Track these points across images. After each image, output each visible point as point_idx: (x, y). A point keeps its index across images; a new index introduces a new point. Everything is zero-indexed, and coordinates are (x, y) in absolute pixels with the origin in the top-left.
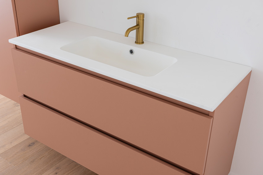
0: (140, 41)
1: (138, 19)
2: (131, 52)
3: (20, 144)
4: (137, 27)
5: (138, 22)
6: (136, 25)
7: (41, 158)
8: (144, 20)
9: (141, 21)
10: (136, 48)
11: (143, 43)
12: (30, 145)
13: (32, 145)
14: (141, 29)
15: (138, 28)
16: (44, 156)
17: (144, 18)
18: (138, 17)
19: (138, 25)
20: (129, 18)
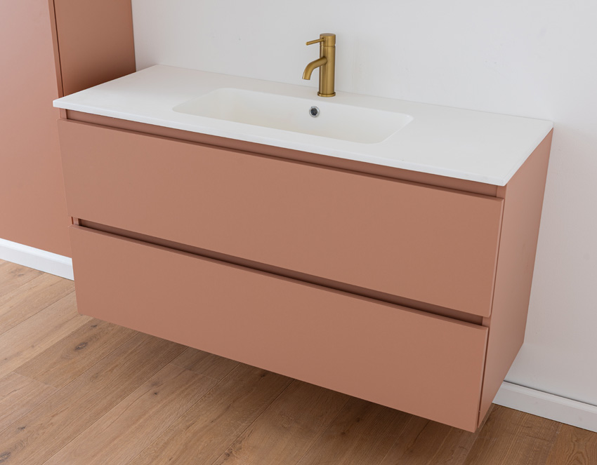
0: (327, 90)
1: (324, 46)
2: (314, 112)
3: (54, 346)
4: (323, 62)
5: (324, 51)
6: (319, 58)
7: (113, 369)
8: (334, 47)
9: (330, 50)
10: (321, 104)
11: (333, 94)
12: (77, 348)
13: (82, 348)
14: (329, 65)
15: (325, 64)
16: (117, 366)
17: (335, 43)
18: (324, 41)
19: (323, 57)
20: (309, 43)
